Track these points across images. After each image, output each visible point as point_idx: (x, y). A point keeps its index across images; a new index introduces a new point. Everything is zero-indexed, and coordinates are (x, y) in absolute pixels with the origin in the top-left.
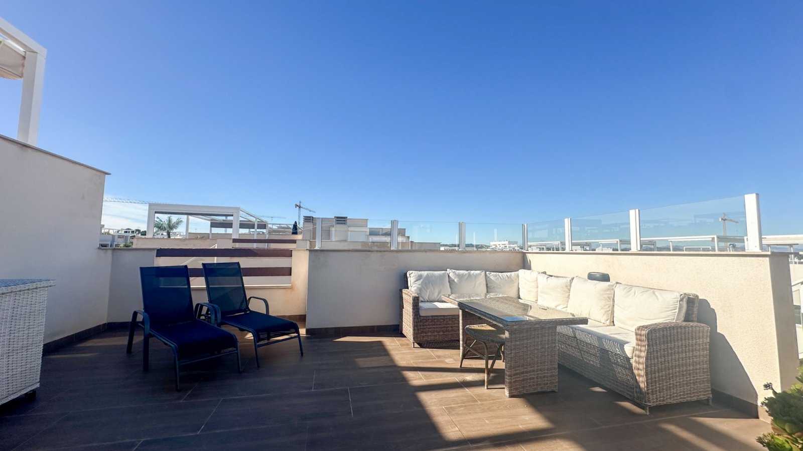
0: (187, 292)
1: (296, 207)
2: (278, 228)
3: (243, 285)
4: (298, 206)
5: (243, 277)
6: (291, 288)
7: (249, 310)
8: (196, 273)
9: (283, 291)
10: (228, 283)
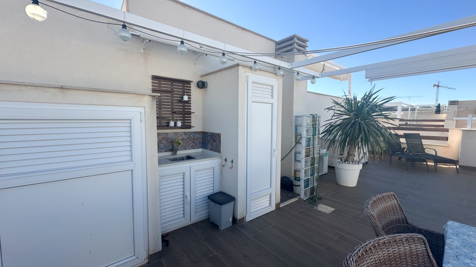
0: (399, 144)
1: (434, 87)
2: (420, 108)
3: (422, 143)
4: (436, 86)
5: (422, 140)
6: (448, 147)
7: (425, 153)
8: (401, 136)
9: (443, 147)
10: (415, 141)
